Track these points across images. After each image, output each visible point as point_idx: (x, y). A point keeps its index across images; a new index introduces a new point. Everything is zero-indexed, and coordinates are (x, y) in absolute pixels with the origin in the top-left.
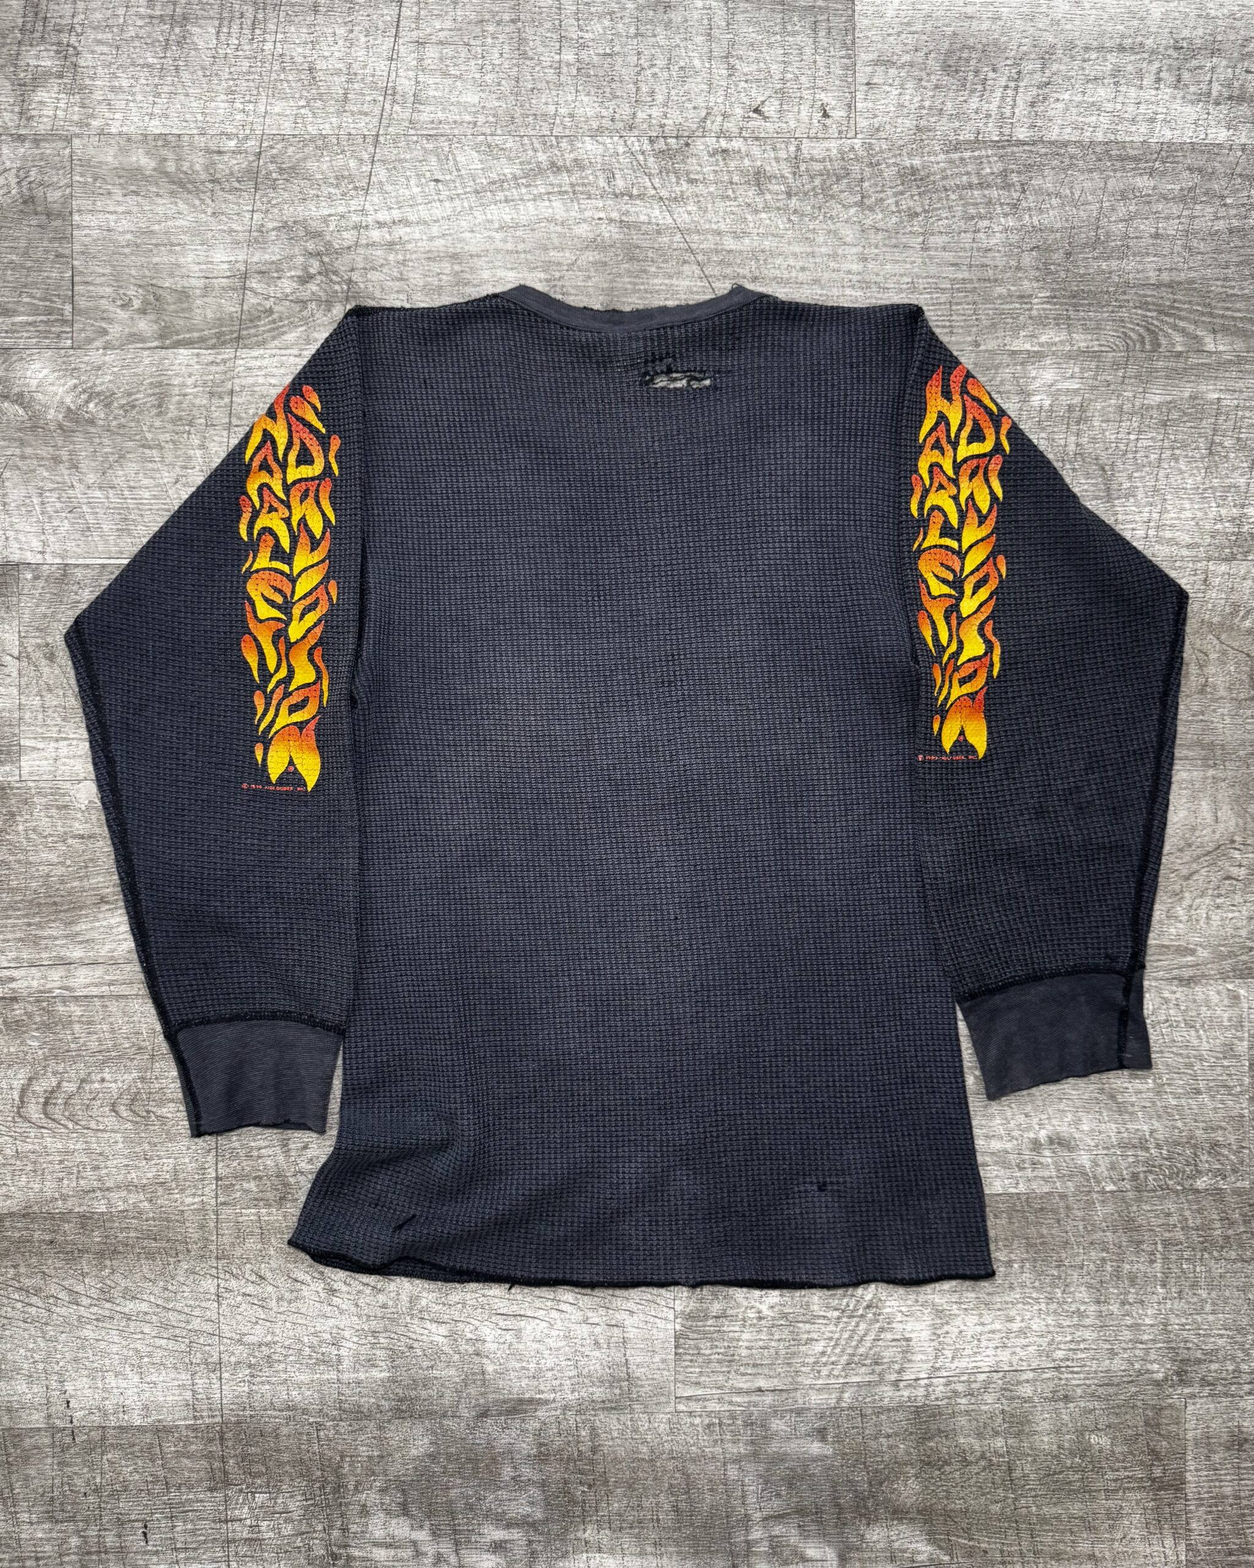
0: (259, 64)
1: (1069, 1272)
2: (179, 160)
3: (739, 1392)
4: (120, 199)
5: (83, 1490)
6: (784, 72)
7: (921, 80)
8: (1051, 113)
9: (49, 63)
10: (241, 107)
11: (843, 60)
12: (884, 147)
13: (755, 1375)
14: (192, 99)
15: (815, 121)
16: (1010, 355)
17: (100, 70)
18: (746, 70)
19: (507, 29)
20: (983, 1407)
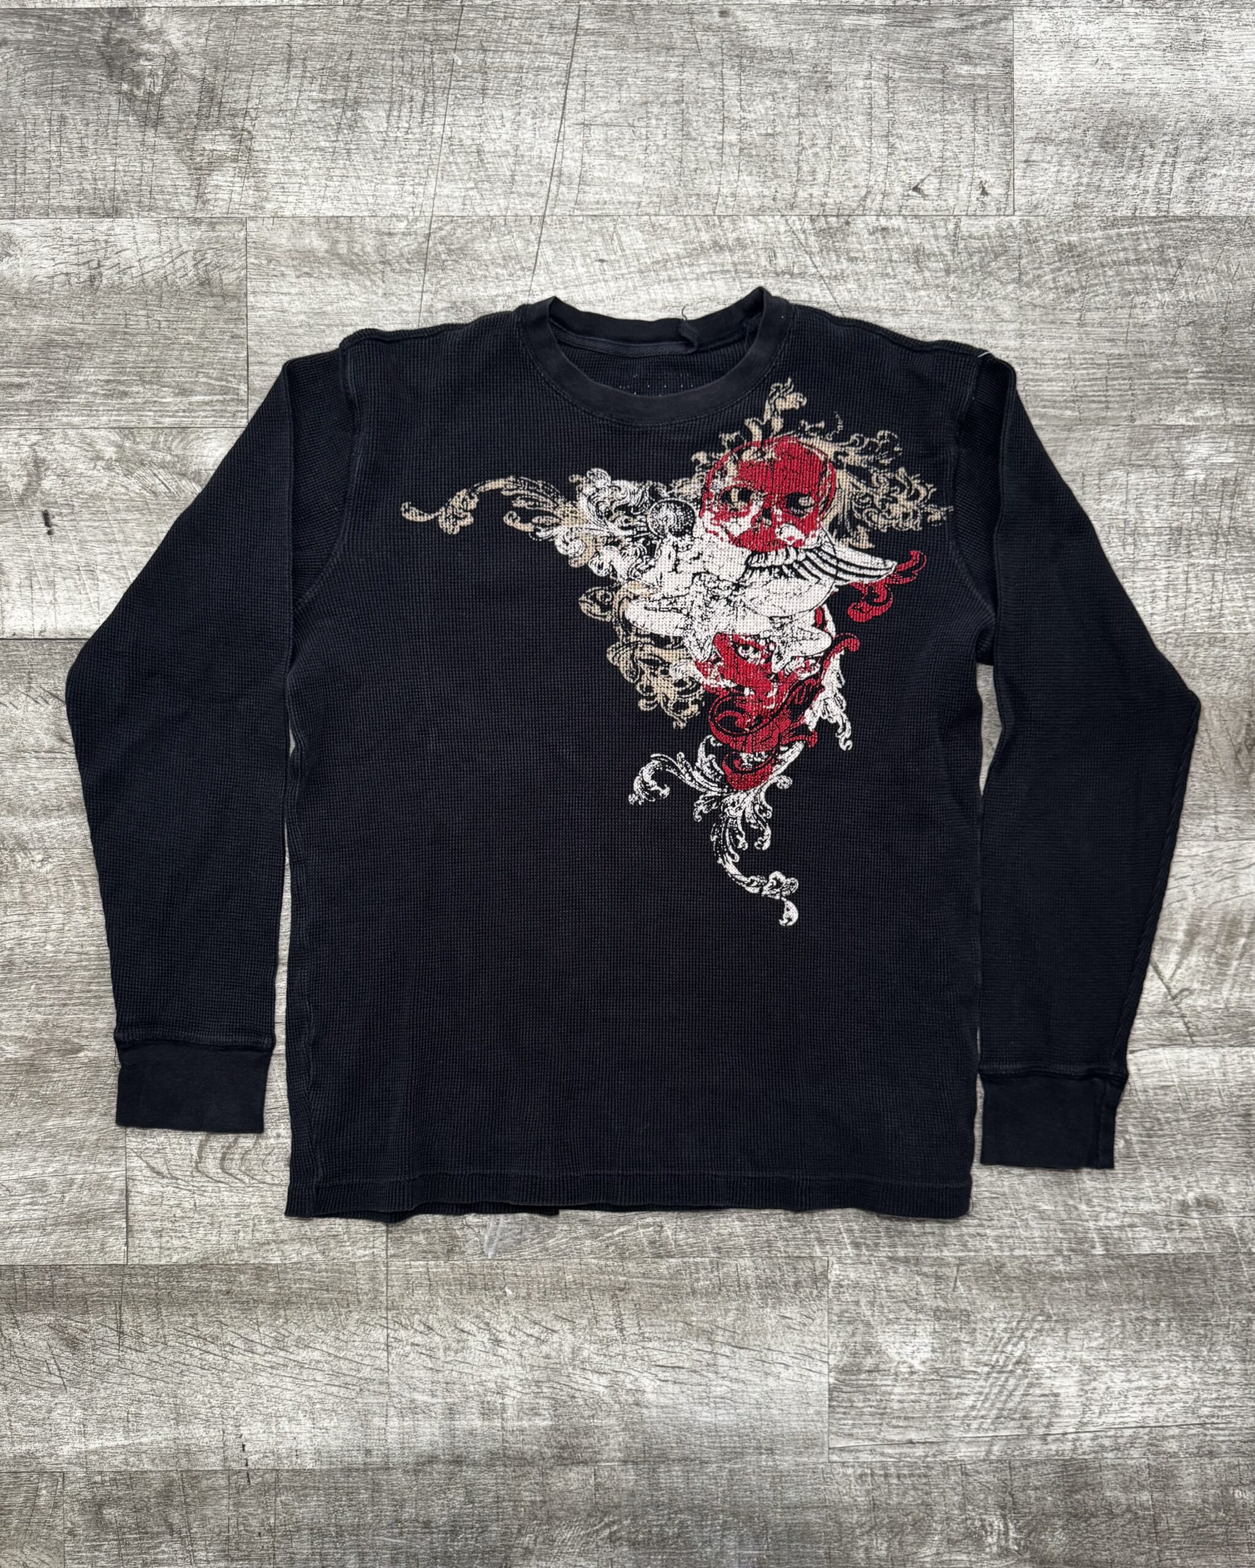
0: (428, 147)
1: (1215, 1330)
2: (351, 241)
3: (891, 1444)
4: (294, 280)
5: (257, 1530)
6: (943, 150)
7: (1079, 157)
8: (1208, 188)
9: (224, 148)
10: (411, 189)
11: (1001, 138)
12: (1042, 223)
13: (906, 1427)
14: (363, 182)
15: (973, 199)
16: (1165, 430)
17: (273, 154)
18: (906, 148)
19: (671, 111)
20: (1129, 1462)
